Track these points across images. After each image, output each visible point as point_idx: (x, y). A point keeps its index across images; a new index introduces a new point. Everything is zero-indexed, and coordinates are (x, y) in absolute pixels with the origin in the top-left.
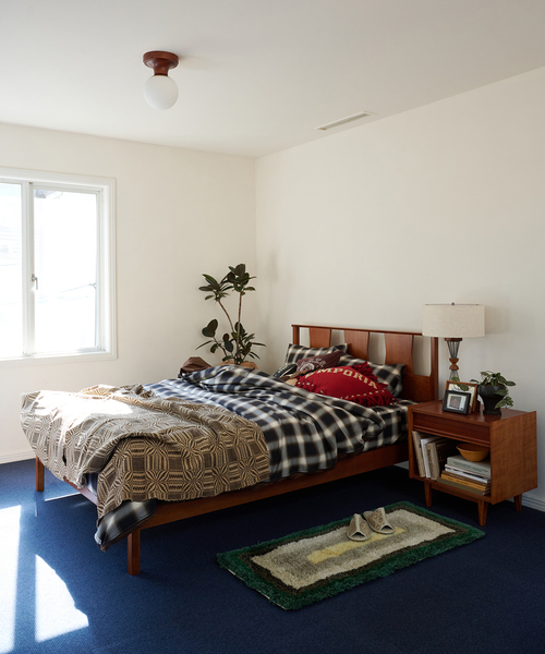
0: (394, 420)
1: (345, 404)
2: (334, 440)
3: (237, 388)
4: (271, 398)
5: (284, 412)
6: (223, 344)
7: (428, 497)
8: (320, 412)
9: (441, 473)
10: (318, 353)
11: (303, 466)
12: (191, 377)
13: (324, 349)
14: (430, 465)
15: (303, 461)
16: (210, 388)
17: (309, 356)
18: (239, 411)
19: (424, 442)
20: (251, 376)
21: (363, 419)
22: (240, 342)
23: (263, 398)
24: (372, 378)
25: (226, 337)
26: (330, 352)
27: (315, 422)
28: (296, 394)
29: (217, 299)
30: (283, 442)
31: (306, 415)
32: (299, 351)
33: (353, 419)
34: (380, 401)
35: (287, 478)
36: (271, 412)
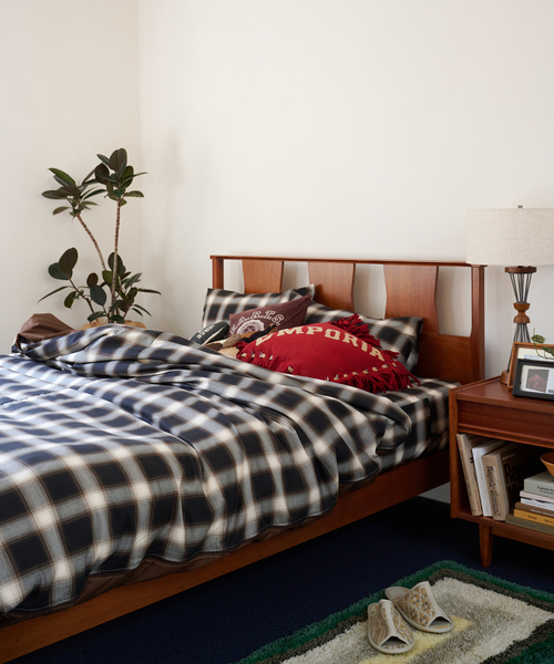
0: (420, 415)
1: (339, 390)
2: (332, 460)
3: (133, 368)
4: (205, 383)
5: (235, 410)
6: (87, 292)
7: (485, 550)
8: (303, 408)
9: (512, 508)
10: (263, 302)
11: (280, 514)
12: (39, 350)
13: (274, 295)
14: (492, 494)
15: (281, 504)
16: (78, 370)
17: (248, 307)
18: (147, 413)
19: (478, 452)
20: (158, 344)
21: (373, 417)
22: (118, 289)
23: (188, 385)
24: (373, 343)
25: (92, 279)
26: (285, 300)
27: (296, 427)
28: (249, 375)
29: (76, 213)
30: (243, 470)
31: (277, 415)
32: (227, 301)
33: (359, 417)
34: (393, 382)
35: (255, 540)
36: (213, 412)
